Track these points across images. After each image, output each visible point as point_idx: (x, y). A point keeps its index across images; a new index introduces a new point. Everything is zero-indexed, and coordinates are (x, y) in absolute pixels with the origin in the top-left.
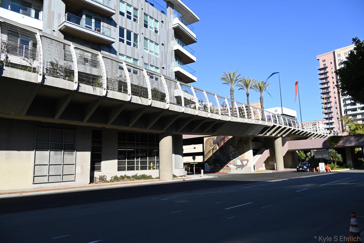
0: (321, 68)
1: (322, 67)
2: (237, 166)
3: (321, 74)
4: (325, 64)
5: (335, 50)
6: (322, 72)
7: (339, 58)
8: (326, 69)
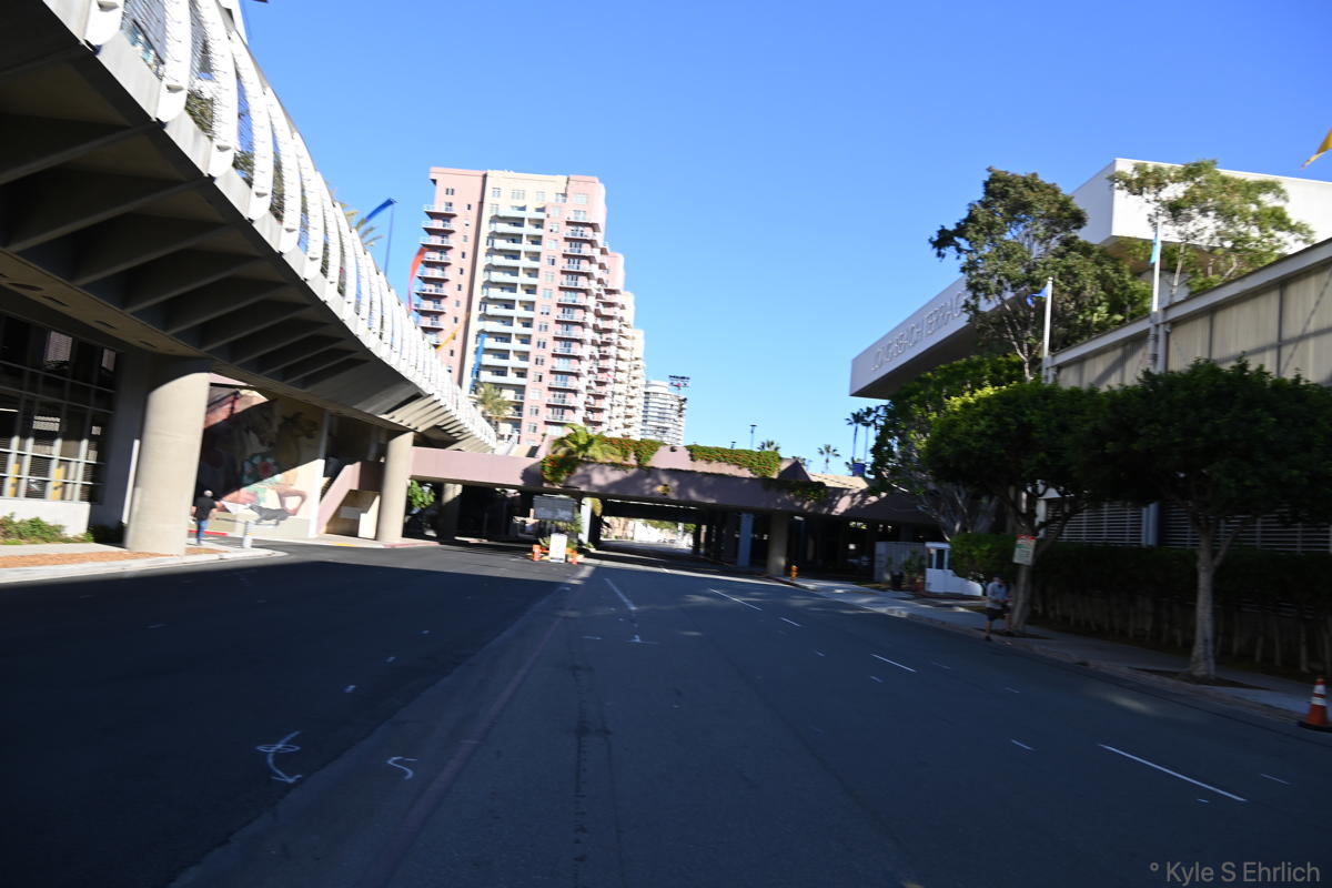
0: (437, 210)
1: (440, 209)
2: (260, 510)
3: (431, 232)
4: (450, 204)
5: (490, 172)
6: (438, 224)
7: (496, 200)
8: (449, 221)
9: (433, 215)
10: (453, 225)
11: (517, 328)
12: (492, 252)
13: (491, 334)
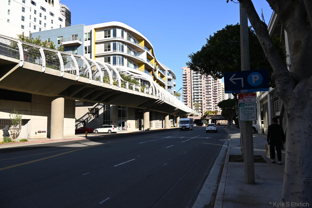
1: (184, 73)
3: (184, 77)
4: (186, 72)
6: (184, 76)
9: (184, 75)
10: (187, 76)
11: (200, 91)
12: (194, 79)
13: (195, 93)
